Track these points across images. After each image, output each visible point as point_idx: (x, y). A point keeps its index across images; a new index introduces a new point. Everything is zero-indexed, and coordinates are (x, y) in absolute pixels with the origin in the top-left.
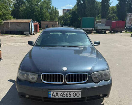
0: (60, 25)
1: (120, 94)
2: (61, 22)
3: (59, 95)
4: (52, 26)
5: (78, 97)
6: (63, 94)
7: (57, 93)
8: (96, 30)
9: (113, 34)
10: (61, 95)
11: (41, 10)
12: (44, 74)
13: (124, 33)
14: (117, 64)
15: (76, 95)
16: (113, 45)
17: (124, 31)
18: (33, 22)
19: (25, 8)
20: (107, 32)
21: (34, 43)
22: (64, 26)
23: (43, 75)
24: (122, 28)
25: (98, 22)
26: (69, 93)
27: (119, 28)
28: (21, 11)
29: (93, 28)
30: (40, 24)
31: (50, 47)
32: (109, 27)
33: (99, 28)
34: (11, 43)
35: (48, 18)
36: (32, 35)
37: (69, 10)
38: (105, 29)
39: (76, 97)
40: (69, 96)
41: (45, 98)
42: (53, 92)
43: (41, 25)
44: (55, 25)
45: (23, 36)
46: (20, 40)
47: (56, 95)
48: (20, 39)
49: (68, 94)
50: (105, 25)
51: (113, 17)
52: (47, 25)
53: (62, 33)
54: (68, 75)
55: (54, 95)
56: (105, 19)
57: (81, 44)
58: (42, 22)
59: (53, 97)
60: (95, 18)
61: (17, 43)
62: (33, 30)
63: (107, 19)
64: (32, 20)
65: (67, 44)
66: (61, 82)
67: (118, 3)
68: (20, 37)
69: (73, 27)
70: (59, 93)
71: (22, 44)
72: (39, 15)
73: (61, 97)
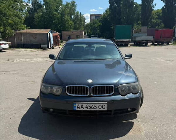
0: (87, 35)
1: (154, 113)
2: (88, 32)
3: (84, 107)
4: (76, 37)
5: (104, 110)
6: (88, 106)
7: (82, 105)
8: (135, 42)
9: (156, 47)
10: (86, 107)
11: (61, 17)
12: (69, 87)
13: (171, 45)
14: (156, 83)
15: (102, 107)
16: (155, 60)
17: (171, 42)
18: (51, 32)
19: (41, 14)
20: (149, 44)
21: (56, 56)
22: (92, 36)
23: (67, 87)
24: (168, 39)
25: (137, 31)
26: (95, 105)
27: (165, 39)
28: (36, 18)
29: (129, 39)
30: (61, 34)
31: (75, 61)
32: (151, 38)
33: (138, 39)
34: (26, 59)
35: (71, 27)
36: (50, 48)
37: (98, 16)
38: (146, 41)
39: (102, 109)
40: (95, 108)
41: (69, 111)
42: (78, 104)
43: (62, 36)
44: (80, 36)
45: (39, 50)
46: (36, 55)
47: (81, 107)
48: (36, 53)
49: (93, 106)
50: (146, 34)
51: (157, 24)
52: (70, 36)
53: (87, 45)
54: (93, 87)
55: (79, 107)
56: (147, 27)
57: (110, 57)
58: (63, 32)
59: (78, 109)
60: (133, 25)
61: (33, 59)
62: (52, 42)
63: (149, 26)
64: (50, 29)
65: (94, 57)
66: (86, 94)
67: (164, 5)
68: (36, 51)
69: (103, 38)
70: (85, 105)
71: (39, 60)
72: (59, 24)
73: (86, 109)
